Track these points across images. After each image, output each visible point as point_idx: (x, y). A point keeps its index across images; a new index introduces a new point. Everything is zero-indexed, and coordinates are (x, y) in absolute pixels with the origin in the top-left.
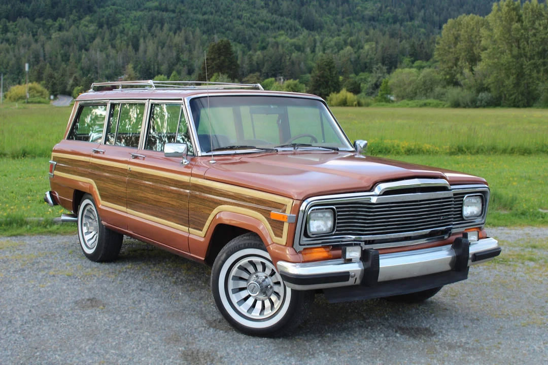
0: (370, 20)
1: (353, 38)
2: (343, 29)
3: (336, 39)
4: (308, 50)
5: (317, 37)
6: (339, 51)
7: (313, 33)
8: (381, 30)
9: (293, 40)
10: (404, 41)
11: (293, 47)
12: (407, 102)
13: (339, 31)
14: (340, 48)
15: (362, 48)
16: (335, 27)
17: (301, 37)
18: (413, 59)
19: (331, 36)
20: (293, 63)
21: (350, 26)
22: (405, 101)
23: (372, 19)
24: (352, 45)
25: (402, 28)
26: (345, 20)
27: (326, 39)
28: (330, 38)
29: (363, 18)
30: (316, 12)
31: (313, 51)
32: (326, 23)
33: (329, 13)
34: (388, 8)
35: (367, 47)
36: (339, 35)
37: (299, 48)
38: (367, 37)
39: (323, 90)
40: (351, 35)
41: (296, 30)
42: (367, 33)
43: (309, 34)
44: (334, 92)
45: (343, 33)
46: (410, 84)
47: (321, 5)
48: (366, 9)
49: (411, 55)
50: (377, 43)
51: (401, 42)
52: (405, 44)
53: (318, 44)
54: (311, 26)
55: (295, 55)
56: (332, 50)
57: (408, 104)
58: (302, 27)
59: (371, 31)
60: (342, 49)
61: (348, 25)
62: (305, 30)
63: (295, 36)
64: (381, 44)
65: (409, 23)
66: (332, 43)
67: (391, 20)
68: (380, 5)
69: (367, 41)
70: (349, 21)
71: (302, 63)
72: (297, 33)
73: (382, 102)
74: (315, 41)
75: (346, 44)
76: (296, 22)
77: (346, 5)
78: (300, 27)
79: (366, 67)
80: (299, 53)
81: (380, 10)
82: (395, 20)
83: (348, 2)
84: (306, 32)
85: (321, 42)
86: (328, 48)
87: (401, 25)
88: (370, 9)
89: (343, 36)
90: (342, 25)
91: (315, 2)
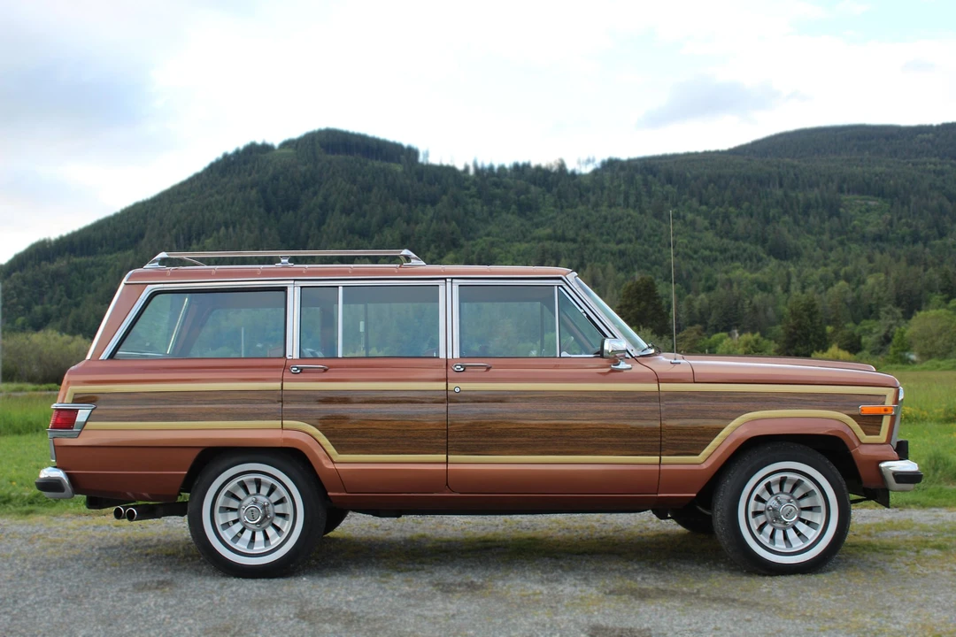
0: (874, 240)
1: (849, 268)
2: (832, 256)
3: (821, 271)
4: (779, 289)
5: (792, 269)
6: (827, 289)
7: (785, 263)
8: (893, 255)
9: (757, 275)
10: (931, 270)
11: (755, 286)
12: (938, 362)
13: (826, 258)
14: (827, 283)
15: (863, 282)
16: (819, 252)
17: (767, 270)
18: (946, 296)
19: (814, 266)
20: (755, 310)
21: (843, 250)
22: (935, 361)
23: (879, 238)
24: (847, 279)
25: (927, 250)
26: (834, 242)
27: (807, 271)
28: (812, 270)
29: (863, 238)
30: (789, 231)
31: (786, 290)
32: (805, 247)
33: (809, 232)
34: (903, 220)
35: (871, 281)
36: (825, 265)
37: (763, 287)
38: (871, 265)
39: (800, 349)
40: (845, 263)
41: (760, 260)
42: (870, 260)
43: (780, 265)
44: (818, 351)
45: (833, 261)
46: (939, 334)
47: (796, 222)
48: (868, 223)
49: (944, 291)
50: (887, 273)
51: (925, 270)
52: (933, 274)
53: (794, 280)
54: (782, 253)
55: (758, 297)
56: (817, 288)
57: (938, 366)
58: (769, 255)
59: (878, 256)
60: (832, 285)
61: (840, 249)
62: (773, 259)
63: (757, 269)
64: (893, 274)
65: (938, 242)
66: (816, 277)
67: (908, 239)
68: (889, 217)
69: (872, 271)
70: (842, 243)
71: (770, 309)
72: (760, 264)
73: (896, 363)
74: (789, 275)
75: (837, 277)
76: (759, 247)
77: (835, 219)
78: (765, 256)
79: (871, 312)
80: (765, 294)
81: (891, 223)
82: (916, 239)
83: (838, 215)
84: (774, 262)
85: (798, 276)
86: (810, 285)
87: (925, 245)
88: (874, 224)
89: (833, 267)
90: (831, 249)
91: (786, 218)
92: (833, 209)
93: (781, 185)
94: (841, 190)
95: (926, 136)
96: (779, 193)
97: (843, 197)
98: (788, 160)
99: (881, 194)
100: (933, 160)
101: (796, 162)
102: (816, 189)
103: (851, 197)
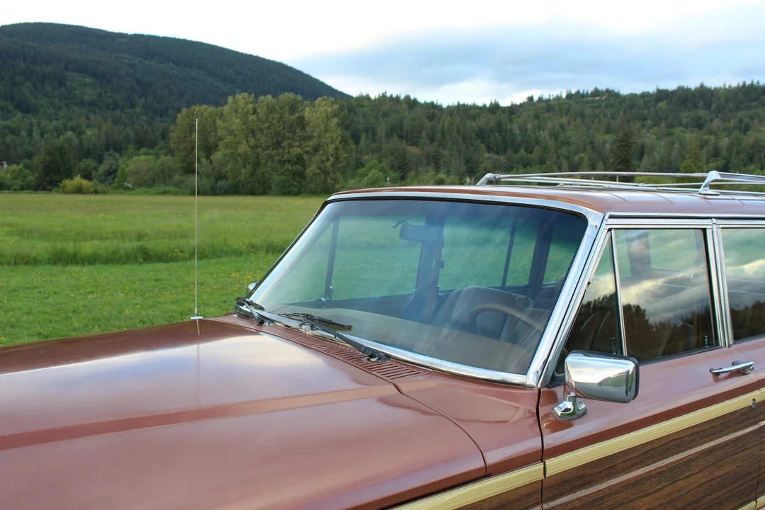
0: (89, 105)
1: (73, 123)
2: (61, 113)
3: (55, 123)
4: (24, 133)
5: (33, 120)
6: (58, 136)
7: (28, 116)
8: (103, 116)
9: (6, 123)
10: (128, 128)
11: (7, 130)
12: (146, 190)
13: (57, 115)
14: (59, 132)
15: (84, 133)
16: (51, 110)
17: (15, 119)
18: (137, 146)
19: (48, 119)
20: (8, 147)
21: (69, 110)
22: (144, 189)
23: (92, 104)
24: (72, 129)
25: (123, 115)
26: (62, 104)
27: (44, 123)
28: (48, 122)
29: (82, 103)
30: (30, 93)
31: (30, 135)
32: (42, 106)
33: (45, 95)
34: (108, 94)
35: (89, 133)
36: (57, 119)
37: (13, 131)
38: (88, 122)
40: (70, 119)
41: (9, 112)
42: (88, 118)
43: (24, 118)
44: (67, 178)
45: (61, 117)
46: (147, 172)
47: (36, 88)
48: (85, 93)
49: (136, 142)
50: (100, 128)
51: (125, 128)
52: (130, 132)
53: (35, 128)
54: (25, 108)
55: (9, 138)
56: (52, 135)
57: (147, 192)
58: (15, 109)
59: (92, 117)
60: (61, 134)
61: (66, 109)
62: (19, 112)
63: (7, 119)
64: (104, 129)
65: (130, 110)
66: (51, 127)
67: (111, 106)
68: (99, 91)
69: (88, 126)
70: (67, 105)
71: (19, 147)
72: (10, 115)
73: (119, 189)
74: (31, 125)
75: (66, 129)
76: (8, 103)
77: (64, 89)
78: (13, 109)
79: (89, 153)
80: (14, 137)
81: (100, 95)
82: (116, 107)
83: (65, 86)
84: (20, 115)
85: (38, 126)
86: (47, 132)
87: (122, 111)
88: (89, 94)
89: (63, 121)
90: (60, 109)
91: (28, 84)
92: (61, 82)
93: (24, 60)
94: (67, 69)
95: (123, 40)
96: (22, 65)
97: (69, 74)
98: (29, 43)
99: (94, 74)
100: (128, 56)
101: (35, 45)
102: (50, 67)
103: (74, 74)
